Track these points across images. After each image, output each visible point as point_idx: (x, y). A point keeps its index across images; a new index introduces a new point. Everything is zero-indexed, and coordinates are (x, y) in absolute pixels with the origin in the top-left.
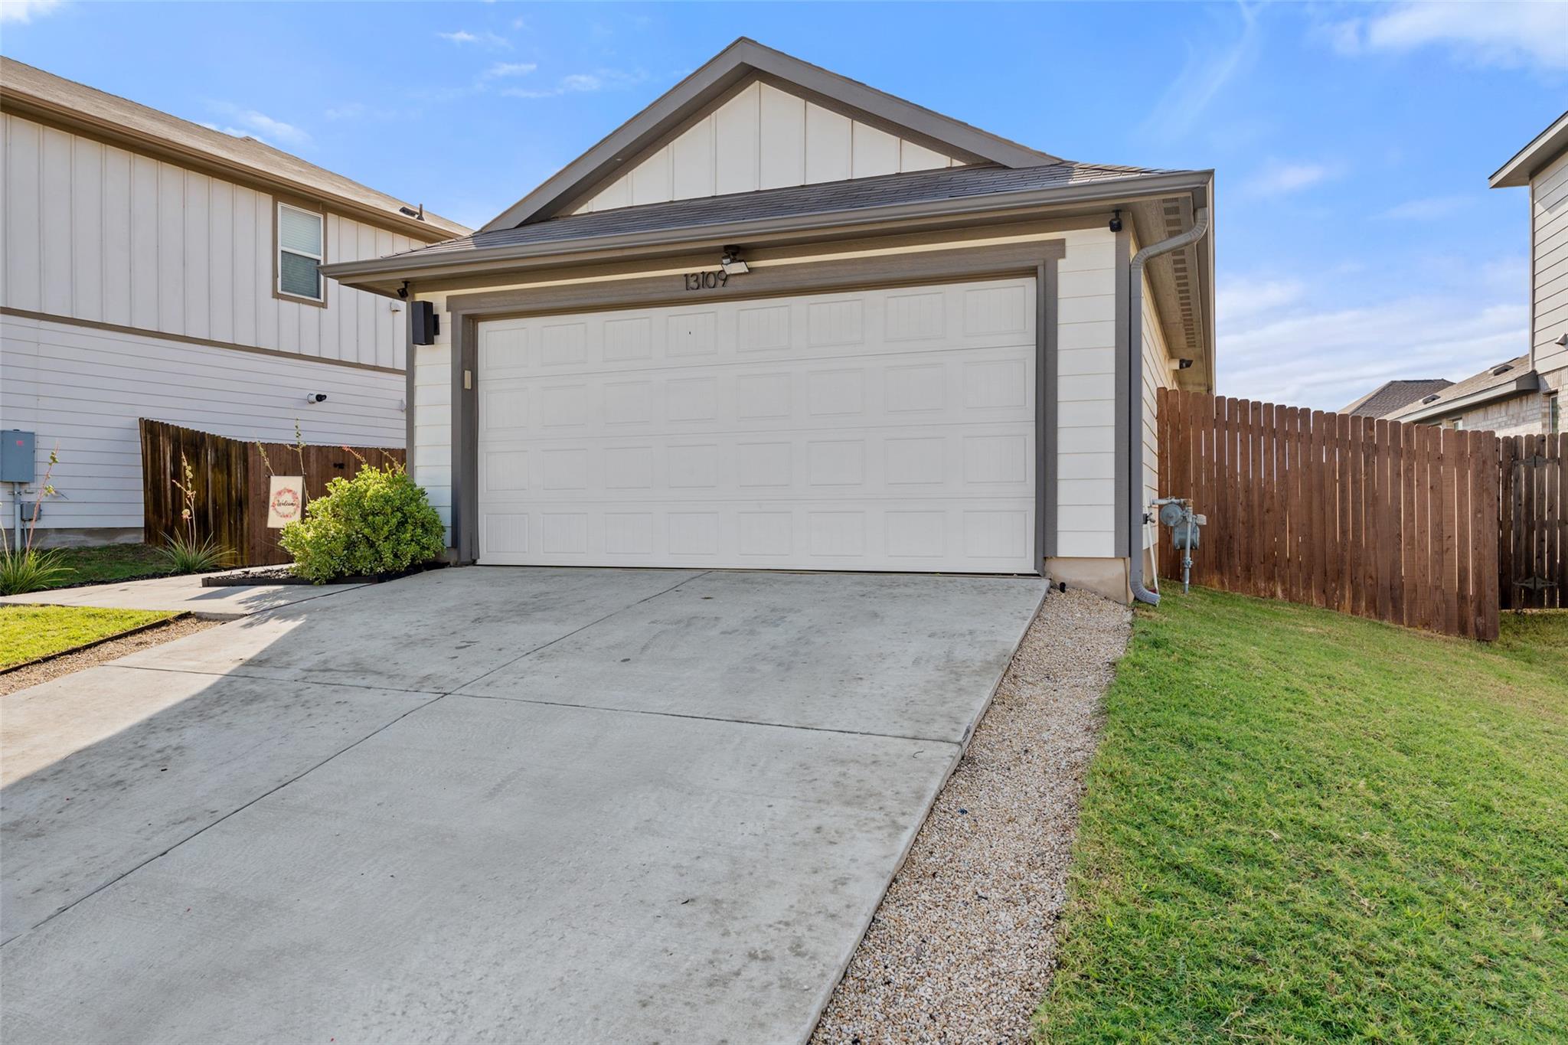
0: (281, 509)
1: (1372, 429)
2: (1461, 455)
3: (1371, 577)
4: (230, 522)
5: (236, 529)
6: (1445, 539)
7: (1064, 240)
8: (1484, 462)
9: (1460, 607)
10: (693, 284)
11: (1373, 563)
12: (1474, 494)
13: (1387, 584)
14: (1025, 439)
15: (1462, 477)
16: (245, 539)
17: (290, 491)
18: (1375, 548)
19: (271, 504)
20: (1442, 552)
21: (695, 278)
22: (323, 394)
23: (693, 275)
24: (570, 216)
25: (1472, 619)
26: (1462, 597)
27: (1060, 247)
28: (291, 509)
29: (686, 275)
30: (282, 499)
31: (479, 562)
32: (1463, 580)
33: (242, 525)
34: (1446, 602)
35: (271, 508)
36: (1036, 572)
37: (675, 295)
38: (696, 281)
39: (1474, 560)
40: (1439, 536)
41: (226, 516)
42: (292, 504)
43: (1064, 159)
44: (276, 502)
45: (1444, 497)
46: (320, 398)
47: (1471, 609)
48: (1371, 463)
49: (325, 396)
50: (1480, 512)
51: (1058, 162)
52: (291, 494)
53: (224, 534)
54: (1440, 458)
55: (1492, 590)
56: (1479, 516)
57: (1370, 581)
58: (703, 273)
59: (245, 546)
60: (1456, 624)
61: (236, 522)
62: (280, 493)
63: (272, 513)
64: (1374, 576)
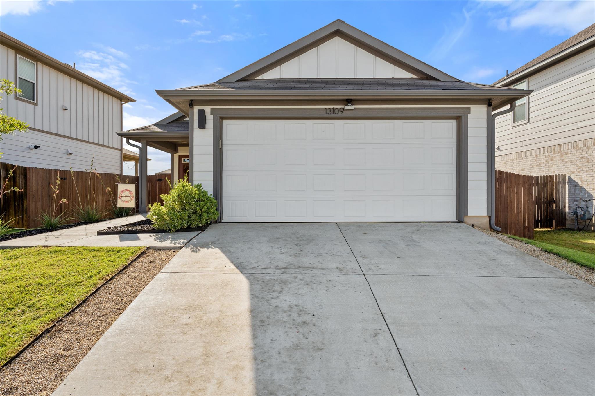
0: (123, 199)
1: (500, 174)
2: (524, 183)
3: (499, 221)
4: (15, 205)
5: (19, 208)
6: (520, 208)
7: (470, 108)
8: (530, 185)
9: (523, 230)
10: (328, 112)
11: (500, 216)
12: (527, 194)
13: (504, 223)
14: (453, 175)
15: (524, 190)
16: (24, 213)
17: (128, 190)
18: (500, 212)
19: (118, 196)
20: (519, 213)
21: (330, 110)
22: (38, 145)
23: (330, 108)
24: (253, 79)
25: (527, 233)
26: (524, 227)
27: (468, 110)
28: (129, 199)
29: (326, 108)
30: (124, 194)
31: (223, 221)
32: (524, 221)
33: (23, 206)
34: (520, 228)
35: (118, 198)
36: (458, 221)
37: (321, 116)
38: (330, 111)
39: (527, 215)
40: (518, 208)
41: (12, 202)
42: (130, 196)
43: (460, 80)
44: (121, 196)
45: (520, 196)
46: (36, 147)
47: (526, 230)
48: (500, 185)
49: (39, 146)
50: (529, 200)
51: (457, 81)
52: (129, 192)
53: (11, 211)
54: (519, 184)
55: (532, 224)
56: (529, 201)
57: (499, 222)
58: (333, 108)
59: (25, 216)
60: (522, 235)
61: (18, 205)
62: (123, 192)
63: (119, 200)
64: (500, 221)
